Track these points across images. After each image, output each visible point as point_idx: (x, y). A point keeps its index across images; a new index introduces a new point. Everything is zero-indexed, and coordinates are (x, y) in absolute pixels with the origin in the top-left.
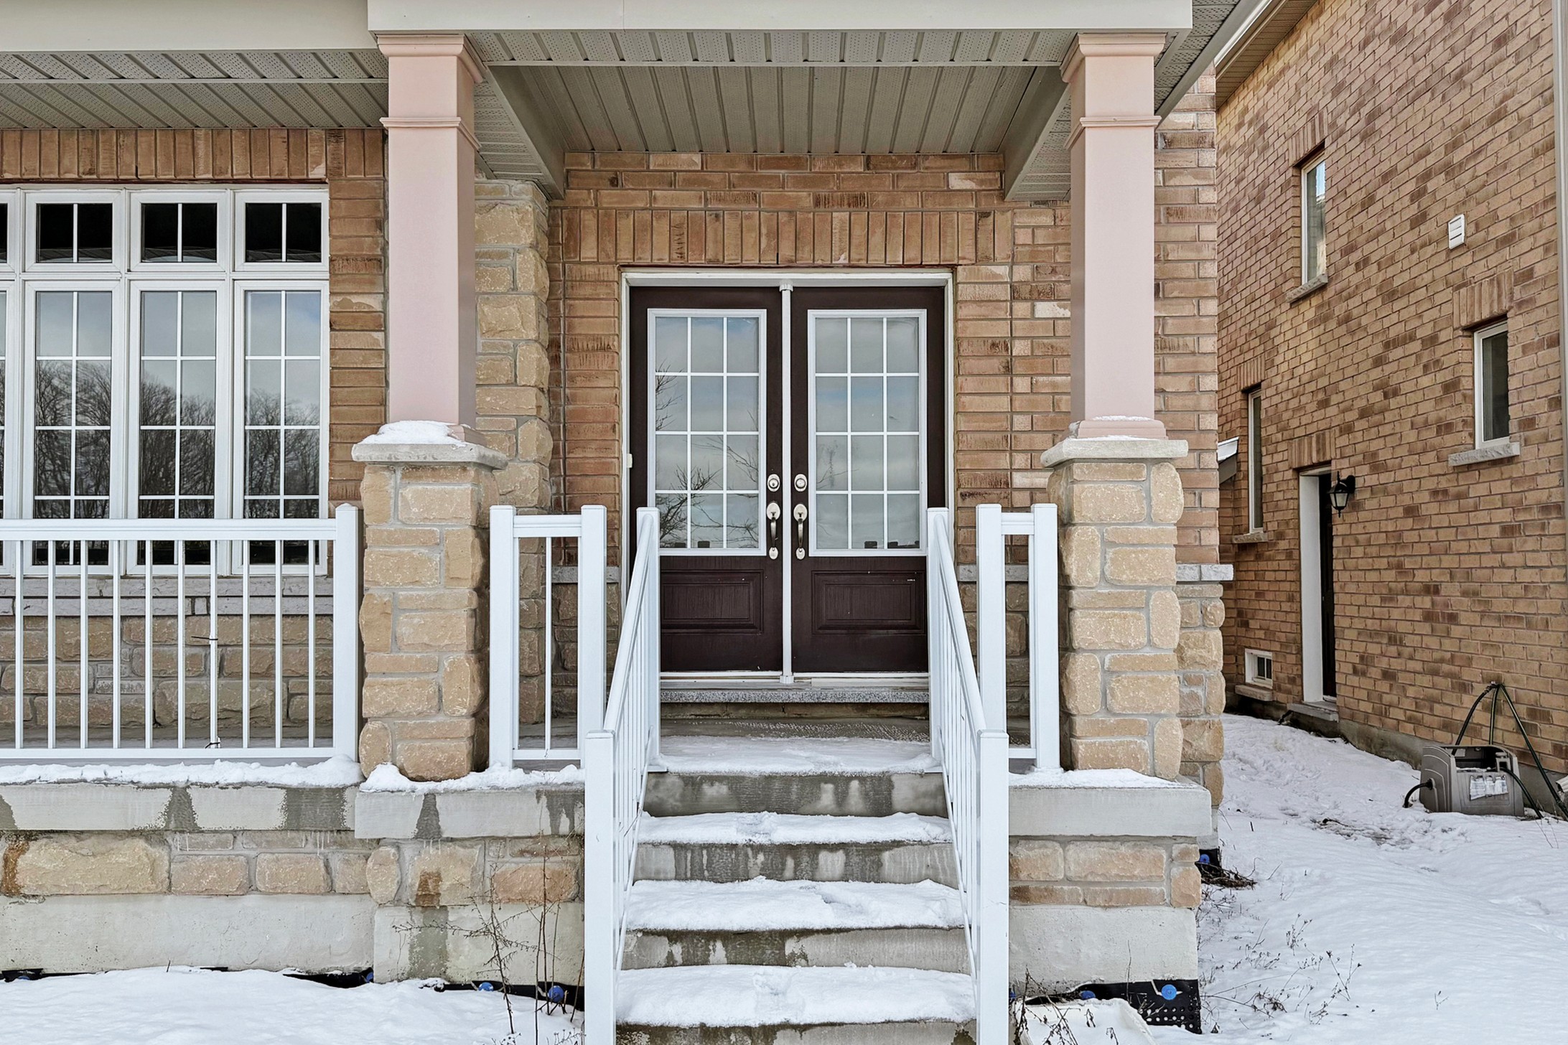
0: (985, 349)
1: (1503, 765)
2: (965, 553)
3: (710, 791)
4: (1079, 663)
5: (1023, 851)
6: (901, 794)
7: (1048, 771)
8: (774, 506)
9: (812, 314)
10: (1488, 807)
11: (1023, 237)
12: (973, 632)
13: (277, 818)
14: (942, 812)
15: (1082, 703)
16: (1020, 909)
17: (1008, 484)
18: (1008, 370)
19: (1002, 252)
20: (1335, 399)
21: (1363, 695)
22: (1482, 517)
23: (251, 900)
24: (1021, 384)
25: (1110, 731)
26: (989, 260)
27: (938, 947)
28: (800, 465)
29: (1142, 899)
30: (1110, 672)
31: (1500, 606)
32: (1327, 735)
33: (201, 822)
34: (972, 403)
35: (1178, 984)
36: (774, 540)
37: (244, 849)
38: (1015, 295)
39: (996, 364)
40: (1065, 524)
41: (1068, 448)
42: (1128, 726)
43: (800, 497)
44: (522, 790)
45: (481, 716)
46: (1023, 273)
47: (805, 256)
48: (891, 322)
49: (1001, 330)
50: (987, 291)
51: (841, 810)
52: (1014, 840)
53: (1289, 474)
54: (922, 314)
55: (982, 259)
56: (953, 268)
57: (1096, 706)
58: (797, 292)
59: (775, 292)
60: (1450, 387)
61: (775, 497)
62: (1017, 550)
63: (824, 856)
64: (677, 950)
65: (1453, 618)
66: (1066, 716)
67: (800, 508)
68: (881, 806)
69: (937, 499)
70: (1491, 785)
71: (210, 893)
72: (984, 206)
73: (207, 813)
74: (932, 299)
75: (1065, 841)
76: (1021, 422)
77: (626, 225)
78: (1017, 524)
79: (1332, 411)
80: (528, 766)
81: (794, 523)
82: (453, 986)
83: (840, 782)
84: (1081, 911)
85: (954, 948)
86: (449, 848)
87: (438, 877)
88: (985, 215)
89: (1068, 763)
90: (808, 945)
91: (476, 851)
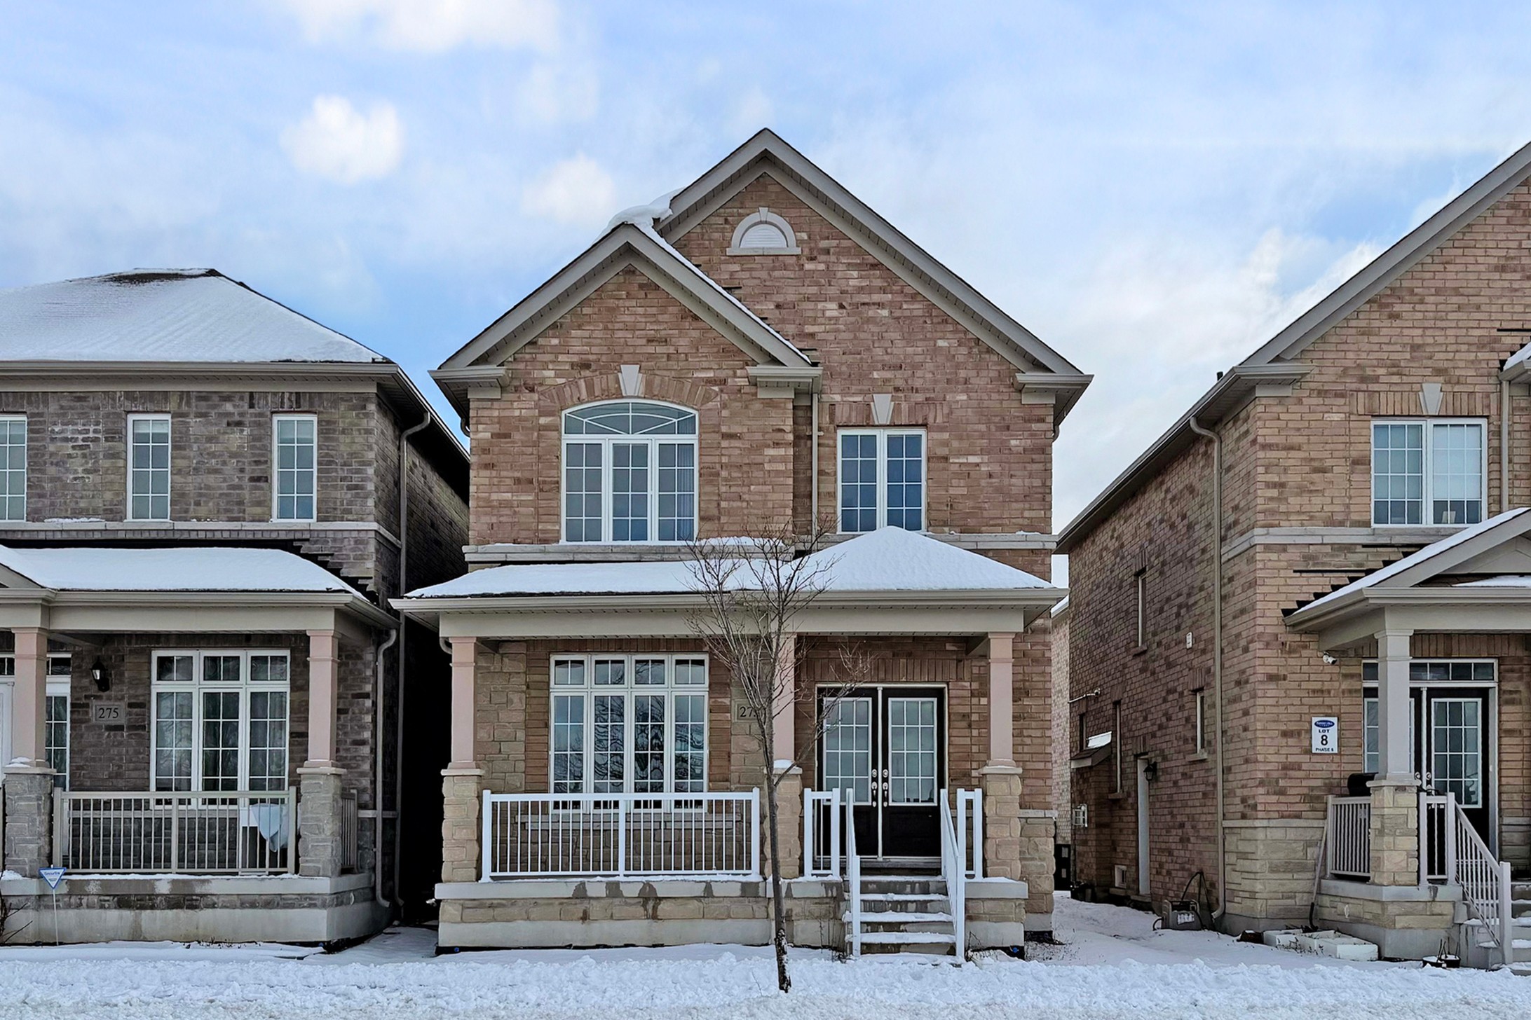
0: (960, 718)
1: (1193, 908)
2: (953, 805)
3: (870, 887)
4: (989, 842)
5: (970, 904)
6: (932, 888)
7: (979, 877)
8: (875, 783)
9: (890, 700)
10: (1186, 927)
11: (975, 670)
12: (956, 829)
13: (738, 893)
14: (946, 894)
15: (990, 856)
16: (969, 923)
17: (970, 776)
18: (970, 726)
19: (967, 676)
20: (1150, 717)
21: (1159, 885)
22: (1196, 788)
23: (729, 921)
24: (975, 733)
25: (998, 865)
26: (962, 680)
27: (945, 928)
28: (885, 766)
29: (1007, 920)
30: (998, 845)
31: (1203, 833)
32: (1143, 910)
33: (715, 894)
34: (956, 741)
35: (1018, 947)
36: (875, 798)
37: (726, 903)
38: (972, 695)
39: (964, 724)
40: (985, 796)
41: (986, 770)
42: (1003, 863)
43: (885, 780)
44: (816, 882)
45: (802, 858)
46: (975, 685)
47: (889, 677)
48: (922, 703)
49: (967, 710)
50: (960, 693)
51: (913, 893)
52: (967, 900)
53: (1132, 757)
54: (935, 700)
55: (959, 679)
56: (948, 683)
57: (994, 856)
58: (884, 690)
59: (875, 690)
60: (1187, 719)
61: (875, 779)
62: (970, 804)
63: (909, 904)
64: (869, 928)
65: (1188, 840)
66: (984, 860)
67: (885, 784)
68: (926, 891)
69: (941, 785)
70: (1188, 918)
71: (716, 919)
72: (959, 657)
73: (717, 891)
74: (939, 693)
75: (983, 900)
76: (975, 749)
77: (818, 665)
78: (970, 795)
79: (1148, 723)
80: (817, 875)
81: (883, 791)
82: (795, 946)
83: (913, 884)
84: (988, 924)
85: (950, 928)
86: (796, 901)
87: (791, 910)
88: (960, 661)
89: (985, 875)
90: (907, 927)
91: (802, 902)
